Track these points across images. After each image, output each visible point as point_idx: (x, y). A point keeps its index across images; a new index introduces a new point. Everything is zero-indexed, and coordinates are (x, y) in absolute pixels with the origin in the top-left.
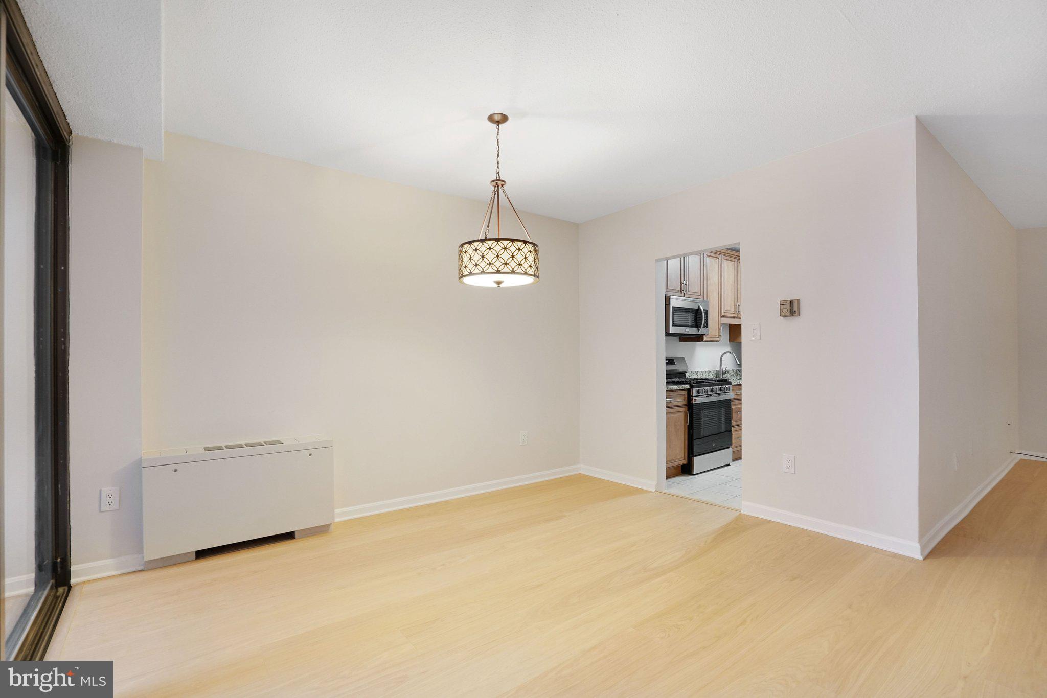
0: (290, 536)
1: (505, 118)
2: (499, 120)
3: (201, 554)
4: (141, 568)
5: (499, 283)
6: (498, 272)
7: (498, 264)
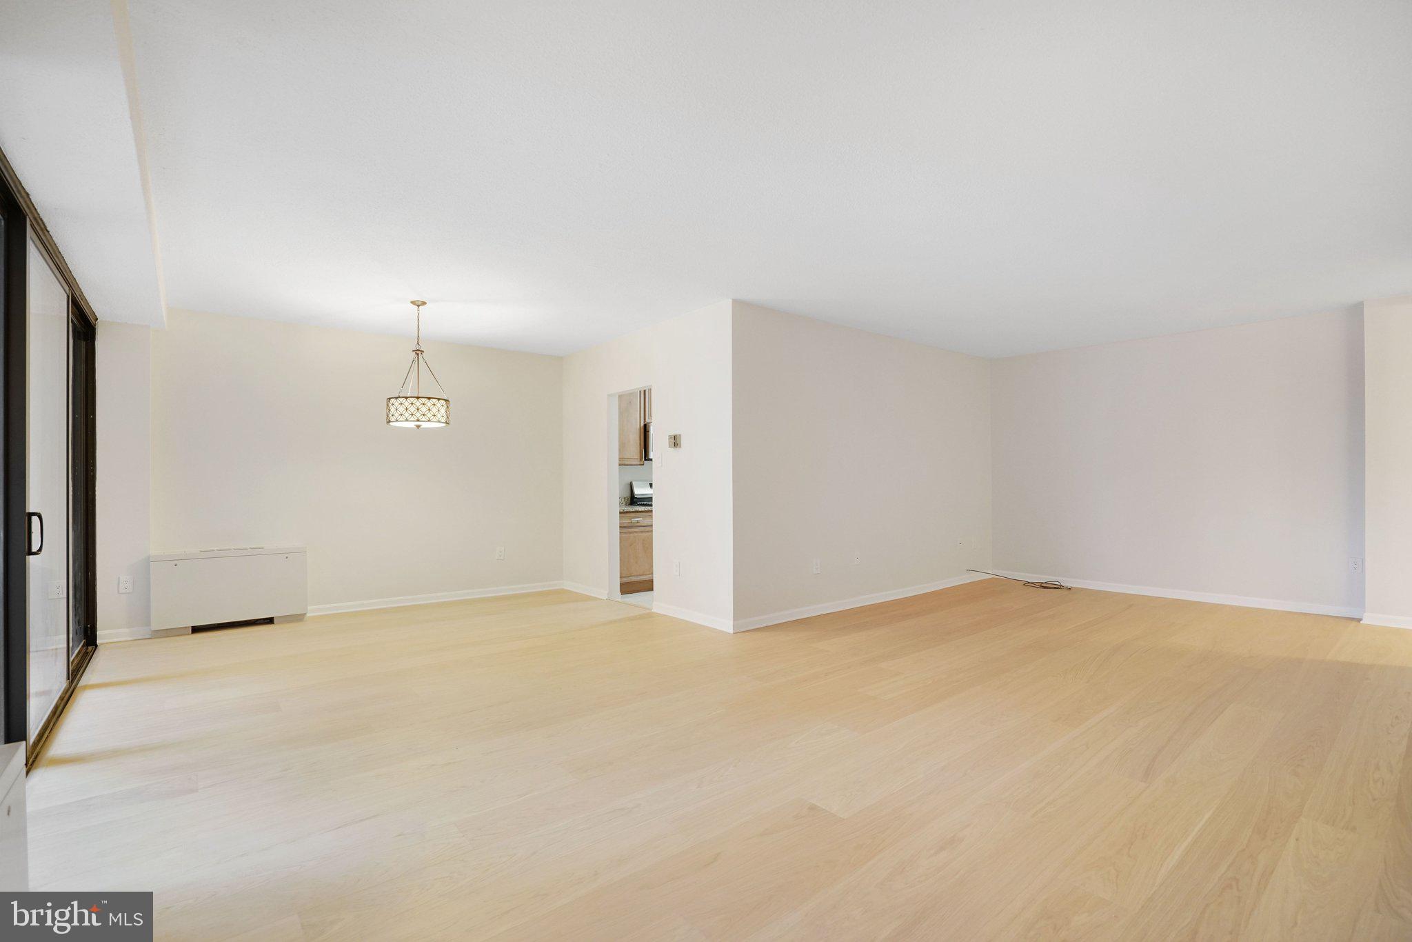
0: (270, 621)
1: (424, 303)
2: (419, 304)
3: (196, 630)
4: (150, 637)
5: (418, 426)
6: (418, 420)
7: (407, 415)
